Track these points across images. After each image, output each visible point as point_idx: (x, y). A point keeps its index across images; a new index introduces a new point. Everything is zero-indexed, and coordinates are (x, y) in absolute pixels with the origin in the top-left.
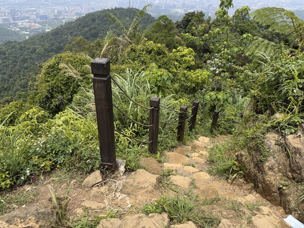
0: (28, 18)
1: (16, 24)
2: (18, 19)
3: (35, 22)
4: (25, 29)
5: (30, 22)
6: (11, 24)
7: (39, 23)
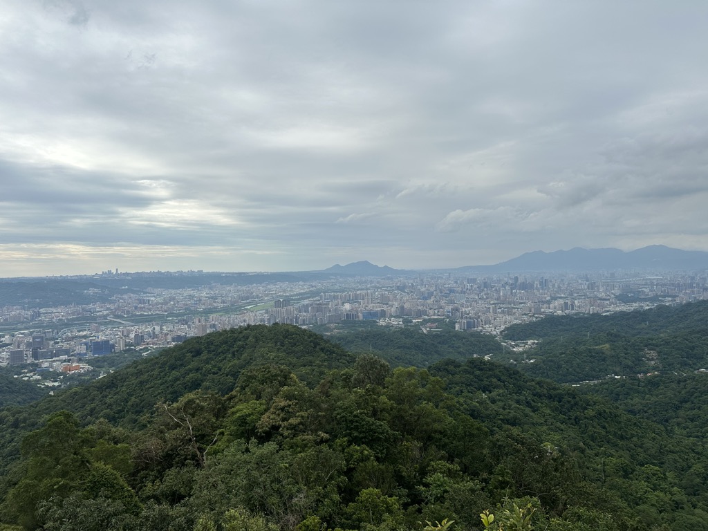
0: (67, 352)
1: (37, 365)
2: (44, 356)
3: (80, 360)
4: (54, 376)
5: (69, 361)
6: (25, 366)
7: (89, 362)
